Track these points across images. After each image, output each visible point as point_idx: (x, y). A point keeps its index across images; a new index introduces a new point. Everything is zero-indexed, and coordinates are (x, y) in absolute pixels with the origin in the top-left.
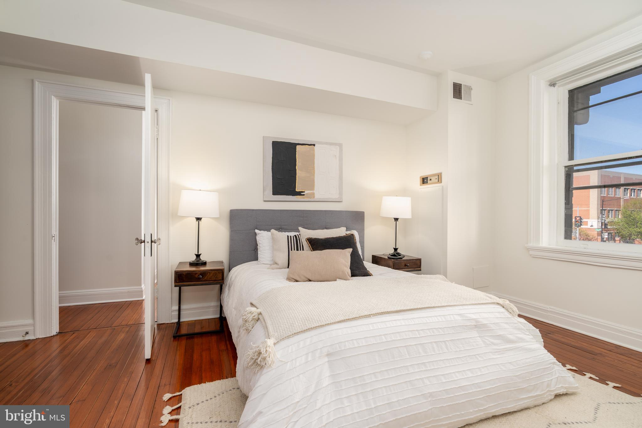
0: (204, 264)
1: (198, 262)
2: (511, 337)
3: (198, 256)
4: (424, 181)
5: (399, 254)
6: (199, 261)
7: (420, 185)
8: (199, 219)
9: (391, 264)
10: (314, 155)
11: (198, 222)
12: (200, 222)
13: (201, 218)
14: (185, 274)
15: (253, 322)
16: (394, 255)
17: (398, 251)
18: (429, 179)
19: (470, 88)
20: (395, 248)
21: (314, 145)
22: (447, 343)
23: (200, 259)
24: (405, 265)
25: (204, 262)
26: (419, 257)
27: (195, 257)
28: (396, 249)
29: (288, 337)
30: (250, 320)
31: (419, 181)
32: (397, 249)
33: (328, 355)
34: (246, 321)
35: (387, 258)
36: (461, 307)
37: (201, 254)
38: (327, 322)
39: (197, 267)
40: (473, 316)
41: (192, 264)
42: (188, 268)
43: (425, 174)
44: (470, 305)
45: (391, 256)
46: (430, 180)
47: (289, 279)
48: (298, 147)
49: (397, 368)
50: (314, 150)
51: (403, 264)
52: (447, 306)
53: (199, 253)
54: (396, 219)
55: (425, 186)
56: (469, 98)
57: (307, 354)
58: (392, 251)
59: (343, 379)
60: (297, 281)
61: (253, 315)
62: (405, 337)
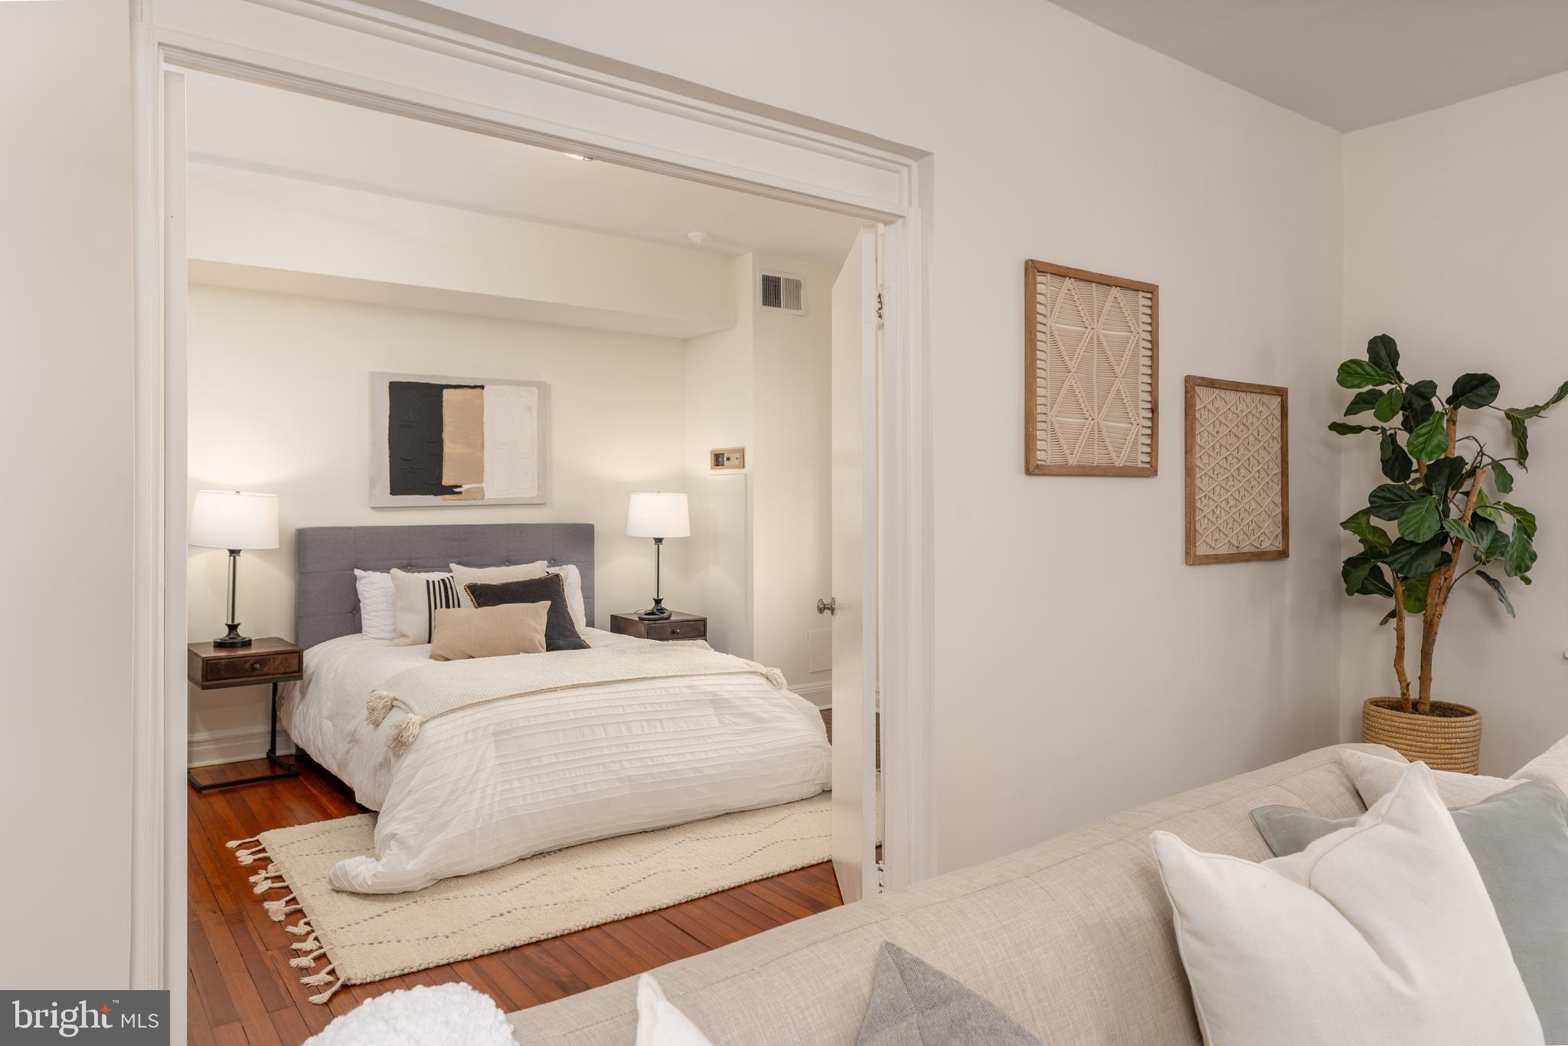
0: (247, 644)
1: (232, 640)
2: (765, 716)
3: (233, 628)
4: (718, 460)
5: (662, 611)
6: (235, 638)
7: (712, 469)
8: (234, 553)
9: (643, 630)
10: (482, 410)
11: (232, 557)
12: (237, 558)
13: (240, 551)
14: (224, 663)
15: (384, 710)
16: (652, 613)
17: (663, 605)
18: (725, 459)
19: (796, 285)
20: (656, 598)
21: (482, 387)
22: (664, 722)
23: (238, 635)
24: (673, 632)
25: (247, 639)
26: (705, 616)
27: (226, 630)
28: (658, 601)
29: (442, 715)
30: (381, 707)
31: (708, 460)
32: (661, 600)
33: (495, 734)
34: (373, 710)
35: (637, 619)
36: (696, 678)
37: (239, 624)
38: (495, 697)
39: (230, 651)
40: (711, 689)
41: (220, 645)
42: (211, 653)
43: (720, 446)
44: (712, 674)
45: (646, 614)
46: (728, 459)
47: (435, 657)
48: (445, 392)
49: (588, 749)
50: (481, 397)
51: (669, 630)
52: (674, 676)
53: (236, 623)
54: (659, 541)
55: (720, 471)
56: (796, 304)
57: (467, 733)
58: (651, 606)
59: (514, 760)
60: (448, 660)
61: (384, 701)
62: (603, 714)
